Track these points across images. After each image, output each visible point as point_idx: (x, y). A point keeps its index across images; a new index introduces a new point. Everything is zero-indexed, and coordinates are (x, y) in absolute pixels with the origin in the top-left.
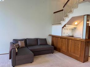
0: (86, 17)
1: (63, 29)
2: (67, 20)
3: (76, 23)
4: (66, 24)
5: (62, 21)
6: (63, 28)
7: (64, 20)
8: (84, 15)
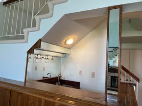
0: (114, 17)
1: (32, 56)
2: (46, 25)
3: (70, 41)
4: (40, 40)
5: (29, 27)
6: (30, 51)
7: (34, 25)
8: (109, 8)
